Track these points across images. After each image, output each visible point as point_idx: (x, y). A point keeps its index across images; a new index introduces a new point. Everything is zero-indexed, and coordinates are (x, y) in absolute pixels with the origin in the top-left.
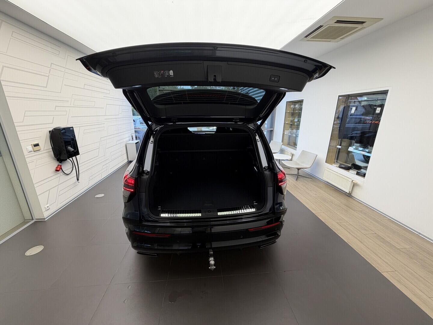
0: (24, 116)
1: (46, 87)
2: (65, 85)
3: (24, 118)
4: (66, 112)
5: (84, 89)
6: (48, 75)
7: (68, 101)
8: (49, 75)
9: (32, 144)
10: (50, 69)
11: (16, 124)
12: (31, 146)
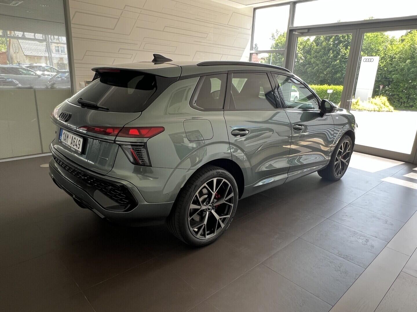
0: (85, 55)
1: (114, 29)
2: (137, 27)
3: (84, 56)
4: (131, 55)
5: (163, 31)
6: (118, 17)
7: (137, 44)
8: (120, 18)
9: (85, 81)
10: (123, 12)
11: (75, 61)
12: (84, 83)
